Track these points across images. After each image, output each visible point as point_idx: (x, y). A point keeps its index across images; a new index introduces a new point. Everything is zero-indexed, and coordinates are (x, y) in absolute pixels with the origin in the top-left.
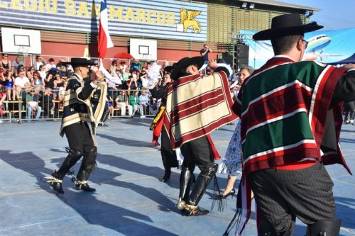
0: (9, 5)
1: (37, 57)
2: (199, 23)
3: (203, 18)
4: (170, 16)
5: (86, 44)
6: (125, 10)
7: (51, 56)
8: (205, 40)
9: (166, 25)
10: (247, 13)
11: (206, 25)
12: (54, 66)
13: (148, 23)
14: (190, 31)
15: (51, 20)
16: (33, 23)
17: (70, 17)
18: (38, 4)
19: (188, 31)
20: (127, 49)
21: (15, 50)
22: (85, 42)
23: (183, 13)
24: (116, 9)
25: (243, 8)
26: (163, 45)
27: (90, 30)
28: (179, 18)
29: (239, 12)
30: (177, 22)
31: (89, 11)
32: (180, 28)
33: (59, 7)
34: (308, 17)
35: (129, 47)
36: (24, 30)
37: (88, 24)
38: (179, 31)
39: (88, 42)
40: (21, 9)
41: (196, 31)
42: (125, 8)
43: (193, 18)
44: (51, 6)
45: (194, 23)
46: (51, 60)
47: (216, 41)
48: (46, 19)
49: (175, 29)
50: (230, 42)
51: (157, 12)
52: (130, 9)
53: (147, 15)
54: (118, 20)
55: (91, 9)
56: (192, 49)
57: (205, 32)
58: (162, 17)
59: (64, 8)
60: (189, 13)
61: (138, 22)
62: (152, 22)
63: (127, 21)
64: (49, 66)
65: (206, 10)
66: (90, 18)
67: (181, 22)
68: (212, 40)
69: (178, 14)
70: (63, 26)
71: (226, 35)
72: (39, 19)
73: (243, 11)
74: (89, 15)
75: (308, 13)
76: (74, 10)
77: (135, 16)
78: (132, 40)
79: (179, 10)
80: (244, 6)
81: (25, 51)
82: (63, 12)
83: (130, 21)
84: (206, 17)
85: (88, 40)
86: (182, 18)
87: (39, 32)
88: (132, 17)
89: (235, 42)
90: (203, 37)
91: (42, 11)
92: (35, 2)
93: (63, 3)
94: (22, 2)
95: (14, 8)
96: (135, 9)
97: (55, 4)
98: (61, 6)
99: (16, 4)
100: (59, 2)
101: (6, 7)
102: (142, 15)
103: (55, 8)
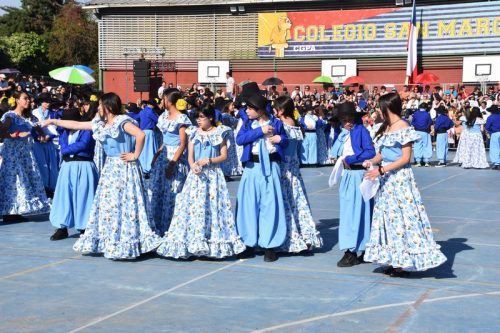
0: (331, 38)
6: (460, 23)
13: (492, 34)
15: (369, 47)
16: (352, 52)
17: (389, 41)
18: (357, 33)
24: (446, 24)
33: (378, 32)
35: (461, 68)
40: (341, 40)
42: (459, 21)
44: (370, 32)
48: (364, 47)
52: (466, 21)
53: (492, 24)
54: (448, 37)
59: (383, 32)
61: (477, 35)
63: (461, 35)
70: (381, 51)
72: (357, 47)
76: (394, 34)
77: (474, 28)
81: (341, 81)
82: (383, 37)
83: (466, 36)
87: (355, 61)
88: (469, 30)
91: (360, 39)
92: (354, 31)
93: (383, 27)
94: (342, 33)
95: (335, 40)
96: (473, 20)
97: (374, 30)
98: (380, 31)
99: (337, 36)
100: (378, 27)
101: (328, 40)
102: (485, 25)
103: (374, 34)
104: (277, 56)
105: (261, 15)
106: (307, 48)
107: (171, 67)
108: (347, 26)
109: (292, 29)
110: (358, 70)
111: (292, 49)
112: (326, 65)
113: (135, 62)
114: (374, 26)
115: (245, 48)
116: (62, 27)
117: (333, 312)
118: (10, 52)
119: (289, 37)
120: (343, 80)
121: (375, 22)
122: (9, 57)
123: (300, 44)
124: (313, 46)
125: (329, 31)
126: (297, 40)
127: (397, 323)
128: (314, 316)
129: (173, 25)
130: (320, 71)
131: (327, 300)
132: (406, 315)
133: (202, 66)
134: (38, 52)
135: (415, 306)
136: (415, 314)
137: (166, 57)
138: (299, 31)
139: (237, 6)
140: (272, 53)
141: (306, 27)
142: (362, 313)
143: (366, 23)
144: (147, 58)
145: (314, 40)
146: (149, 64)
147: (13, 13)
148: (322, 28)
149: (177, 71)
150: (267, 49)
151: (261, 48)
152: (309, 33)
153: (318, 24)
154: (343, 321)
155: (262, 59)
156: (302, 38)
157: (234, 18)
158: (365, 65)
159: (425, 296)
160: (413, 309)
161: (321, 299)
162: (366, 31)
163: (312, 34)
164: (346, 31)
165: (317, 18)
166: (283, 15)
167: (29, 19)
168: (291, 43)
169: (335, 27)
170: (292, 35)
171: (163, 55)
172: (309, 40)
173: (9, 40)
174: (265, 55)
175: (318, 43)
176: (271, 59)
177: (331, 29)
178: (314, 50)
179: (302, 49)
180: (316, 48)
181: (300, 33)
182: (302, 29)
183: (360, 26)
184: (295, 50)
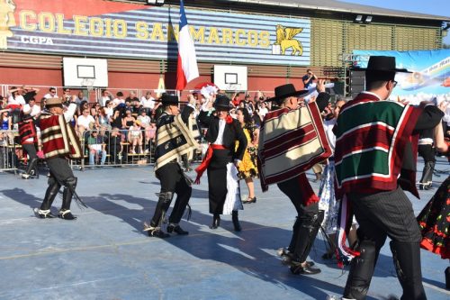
0: (73, 31)
1: (103, 91)
2: (299, 42)
3: (305, 37)
4: (264, 35)
5: (161, 73)
6: (208, 31)
7: (119, 90)
8: (308, 63)
9: (258, 47)
10: (363, 28)
11: (309, 45)
12: (123, 101)
13: (236, 45)
14: (290, 53)
15: (119, 46)
16: (99, 50)
17: (142, 42)
18: (105, 28)
19: (287, 53)
20: (210, 78)
21: (78, 83)
22: (159, 71)
23: (280, 31)
24: (197, 30)
25: (358, 22)
26: (255, 71)
27: (166, 57)
28: (275, 38)
29: (352, 27)
30: (272, 42)
31: (165, 33)
32: (276, 49)
33: (129, 30)
34: (445, 29)
35: (212, 76)
36: (89, 59)
37: (164, 49)
38: (274, 54)
39: (164, 71)
40: (85, 34)
41: (297, 53)
42: (208, 28)
43: (292, 37)
44: (120, 29)
45: (294, 43)
46: (120, 94)
47: (323, 64)
48: (114, 46)
49: (270, 52)
50: (340, 65)
51: (247, 31)
52: (214, 29)
53: (235, 35)
54: (199, 43)
55: (166, 30)
56: (291, 76)
57: (309, 54)
58: (253, 36)
59: (135, 31)
60: (288, 30)
61: (224, 44)
62: (241, 43)
63: (210, 43)
64: (117, 102)
65: (309, 26)
66: (167, 41)
67: (277, 42)
68: (317, 64)
69: (274, 33)
71: (335, 57)
72: (105, 45)
73: (358, 26)
74: (164, 38)
75: (445, 25)
76: (147, 34)
77: (220, 37)
78: (216, 67)
79: (274, 28)
80: (359, 19)
81: (89, 84)
82: (134, 36)
83: (214, 44)
84: (309, 35)
85: (164, 68)
86: (279, 38)
87: (105, 61)
88: (217, 38)
89: (347, 65)
90: (305, 60)
91: (109, 36)
92: (101, 25)
93: (134, 25)
94: (87, 27)
95: (77, 33)
96: (220, 29)
97: (124, 27)
98: (131, 29)
99: (79, 30)
100: (128, 25)
101: (69, 33)
102: (229, 36)
103: (124, 32)
106: (42, 40)
108: (93, 19)
109: (17, 17)
111: (19, 39)
112: (69, 64)
114: (124, 23)
121: (125, 18)
123: (30, 33)
124: (50, 39)
125: (69, 23)
126: (24, 27)
138: (28, 17)
141: (37, 12)
143: (114, 18)
145: (51, 30)
148: (60, 18)
152: (42, 21)
153: (54, 12)
156: (33, 28)
162: (116, 27)
163: (47, 23)
164: (92, 24)
168: (16, 32)
169: (77, 18)
170: (18, 22)
172: (43, 30)
175: (59, 36)
177: (72, 20)
178: (52, 44)
179: (33, 40)
180: (54, 41)
181: (29, 21)
182: (33, 15)
183: (108, 20)
184: (23, 41)
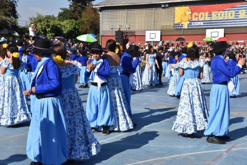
15: (231, 22)
18: (225, 15)
33: (235, 15)
40: (217, 19)
44: (231, 15)
48: (228, 22)
59: (238, 14)
72: (224, 22)
76: (244, 15)
82: (238, 17)
87: (223, 29)
91: (226, 18)
92: (223, 14)
93: (238, 12)
94: (217, 16)
95: (213, 19)
98: (237, 14)
99: (214, 17)
100: (236, 12)
101: (210, 19)
103: (234, 16)
104: (184, 28)
105: (176, 8)
106: (199, 23)
107: (133, 34)
108: (221, 12)
109: (191, 15)
110: (225, 34)
111: (191, 24)
112: (208, 32)
113: (116, 32)
114: (234, 12)
115: (168, 24)
116: (86, 17)
117: (182, 154)
118: (63, 29)
119: (190, 18)
120: (217, 39)
121: (234, 10)
122: (62, 31)
123: (195, 22)
124: (202, 23)
125: (210, 15)
126: (194, 20)
127: (214, 160)
128: (172, 155)
129: (134, 14)
130: (205, 35)
131: (181, 147)
132: (220, 156)
133: (148, 33)
134: (75, 28)
135: (226, 152)
136: (225, 156)
137: (131, 30)
138: (195, 15)
139: (165, 4)
140: (181, 26)
141: (198, 13)
142: (197, 154)
143: (229, 10)
144: (122, 30)
145: (202, 20)
146: (123, 33)
147: (65, 11)
148: (207, 13)
149: (135, 36)
150: (179, 24)
151: (176, 24)
152: (200, 16)
153: (205, 11)
154: (186, 158)
155: (177, 29)
156: (196, 19)
157: (163, 10)
158: (228, 32)
159: (233, 147)
160: (225, 153)
161: (179, 147)
162: (230, 14)
163: (202, 17)
164: (219, 15)
165: (204, 8)
166: (187, 8)
167: (72, 13)
168: (191, 21)
169: (213, 13)
170: (192, 17)
171: (129, 28)
172: (200, 19)
173: (62, 23)
174: (178, 27)
175: (206, 21)
176: (181, 29)
177: (211, 14)
178: (203, 24)
179: (196, 24)
180: (204, 23)
181: (195, 16)
182: (197, 14)
183: (226, 12)
184: (193, 25)
